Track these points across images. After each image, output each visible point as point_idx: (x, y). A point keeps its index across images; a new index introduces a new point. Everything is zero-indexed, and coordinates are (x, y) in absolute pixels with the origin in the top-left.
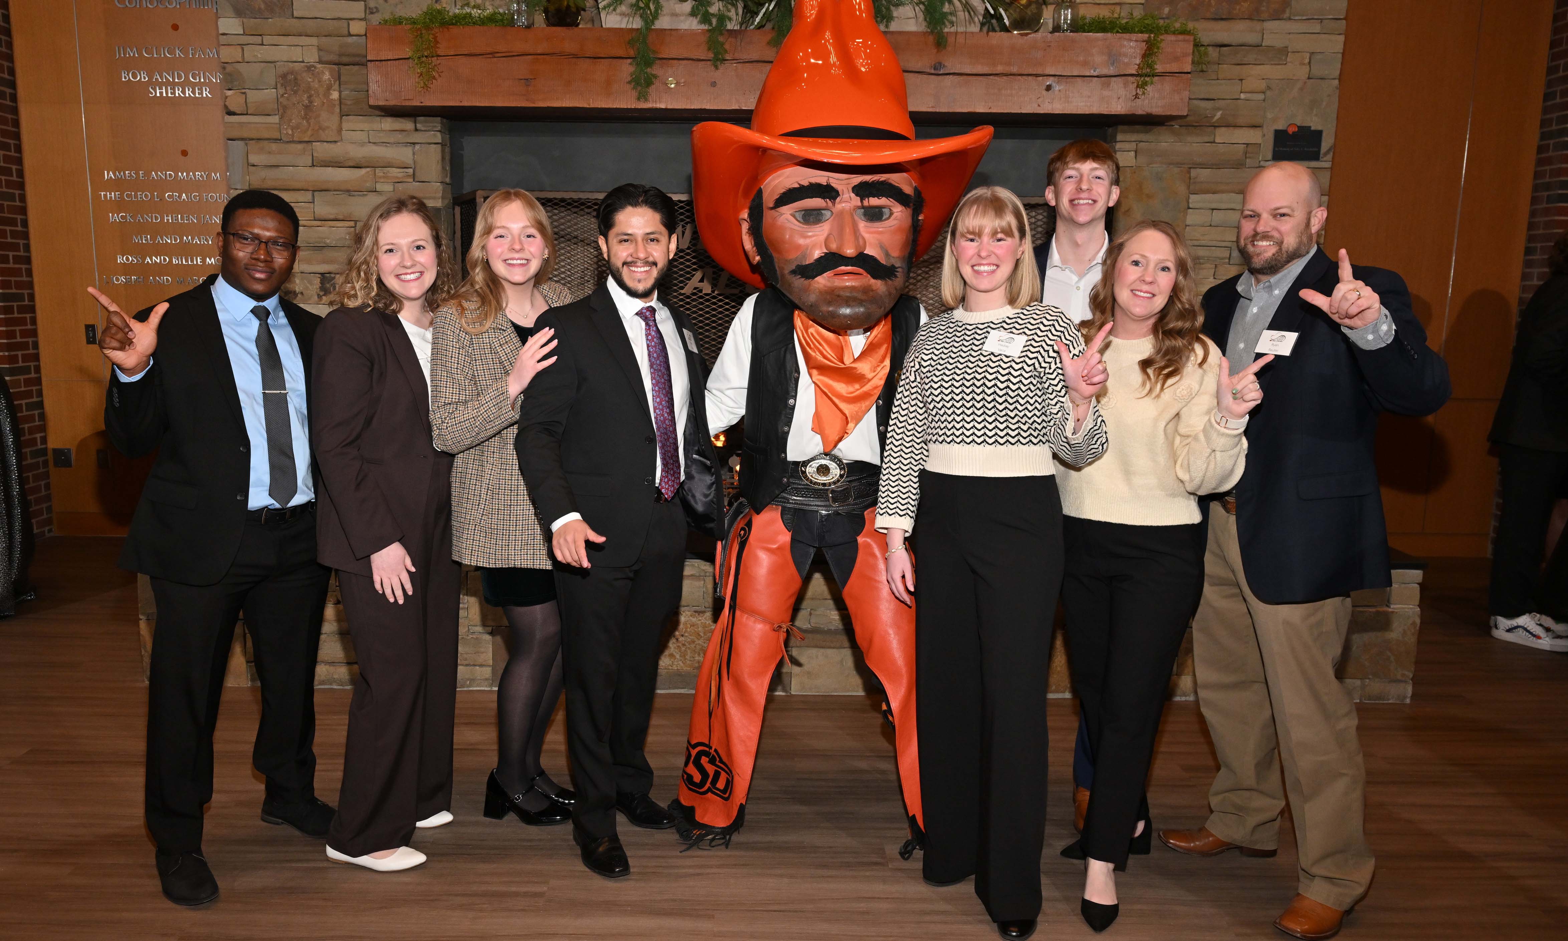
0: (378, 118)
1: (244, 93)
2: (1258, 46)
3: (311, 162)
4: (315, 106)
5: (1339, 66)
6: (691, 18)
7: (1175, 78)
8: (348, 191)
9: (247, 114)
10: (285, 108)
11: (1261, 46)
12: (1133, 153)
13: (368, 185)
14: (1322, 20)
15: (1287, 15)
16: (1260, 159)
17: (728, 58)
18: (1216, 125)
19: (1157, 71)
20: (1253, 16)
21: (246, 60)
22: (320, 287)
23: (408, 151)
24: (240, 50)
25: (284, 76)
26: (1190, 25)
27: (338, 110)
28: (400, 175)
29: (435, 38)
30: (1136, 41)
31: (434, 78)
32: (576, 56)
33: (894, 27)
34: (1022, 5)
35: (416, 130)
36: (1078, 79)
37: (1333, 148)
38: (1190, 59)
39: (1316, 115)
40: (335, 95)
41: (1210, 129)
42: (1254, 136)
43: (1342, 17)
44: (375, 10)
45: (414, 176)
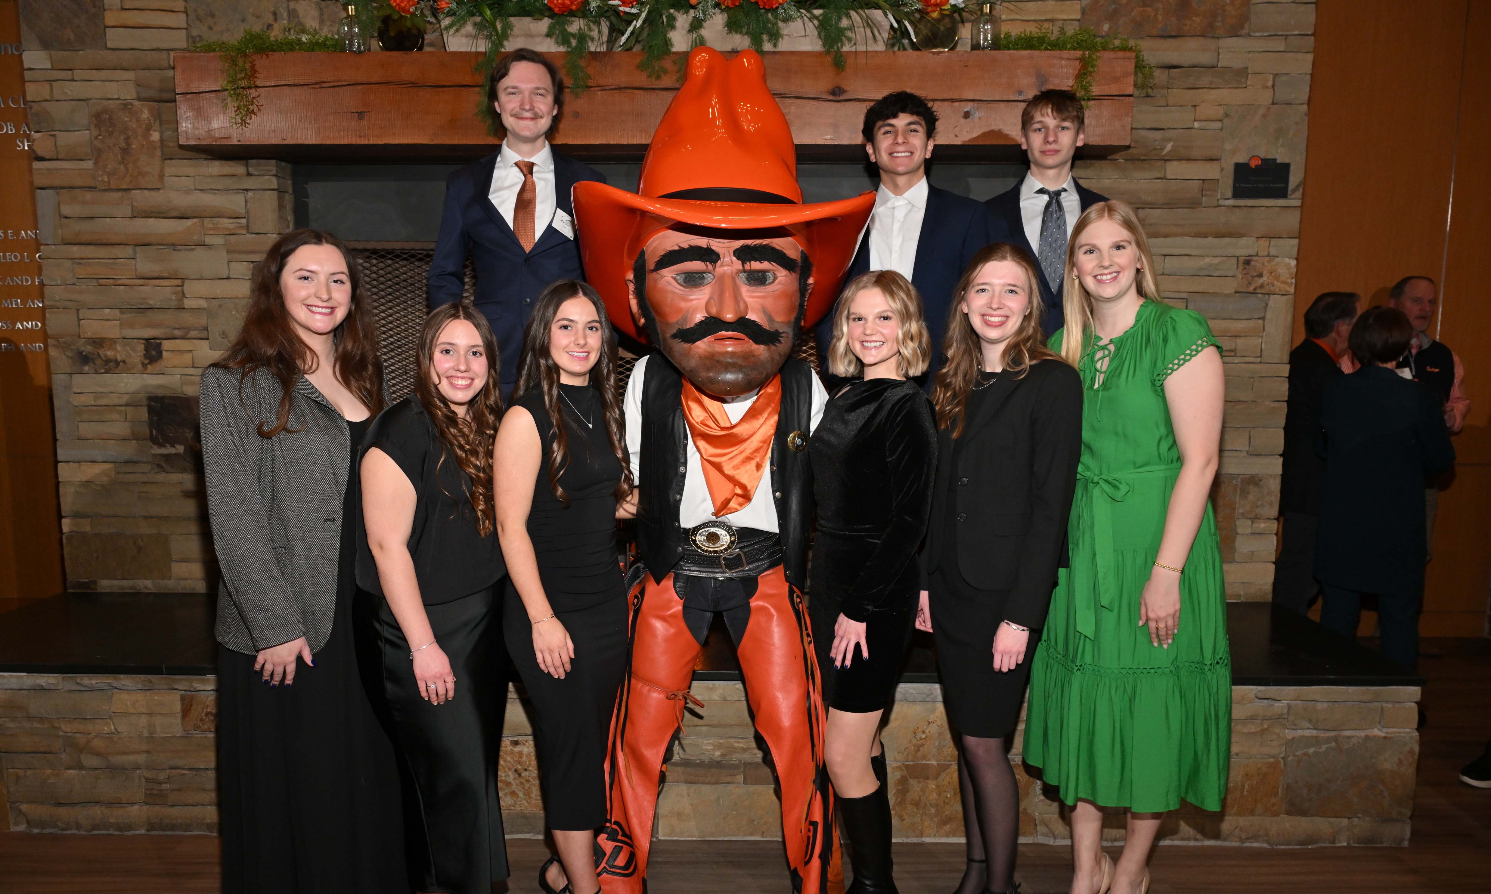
0: (206, 162)
1: (54, 136)
2: (1213, 67)
3: (130, 212)
4: (133, 149)
5: (1308, 89)
6: (549, 39)
7: (1114, 101)
8: (174, 245)
9: (57, 159)
10: (99, 151)
11: (1217, 66)
13: (195, 238)
14: (1286, 36)
15: (1245, 31)
16: (1219, 197)
17: (592, 85)
18: (1167, 158)
19: (1094, 94)
20: (1207, 33)
21: (55, 99)
22: (144, 355)
23: (240, 199)
24: (48, 87)
25: (97, 116)
26: (1132, 43)
27: (160, 154)
28: (231, 226)
29: (253, 67)
30: (1068, 59)
31: (253, 112)
32: (414, 85)
33: (784, 45)
34: (933, 19)
35: (249, 174)
36: (1002, 105)
37: (1304, 183)
38: (1131, 79)
39: (1283, 146)
40: (155, 136)
41: (1159, 163)
42: (1211, 171)
43: (1310, 33)
44: (198, 39)
45: (247, 227)
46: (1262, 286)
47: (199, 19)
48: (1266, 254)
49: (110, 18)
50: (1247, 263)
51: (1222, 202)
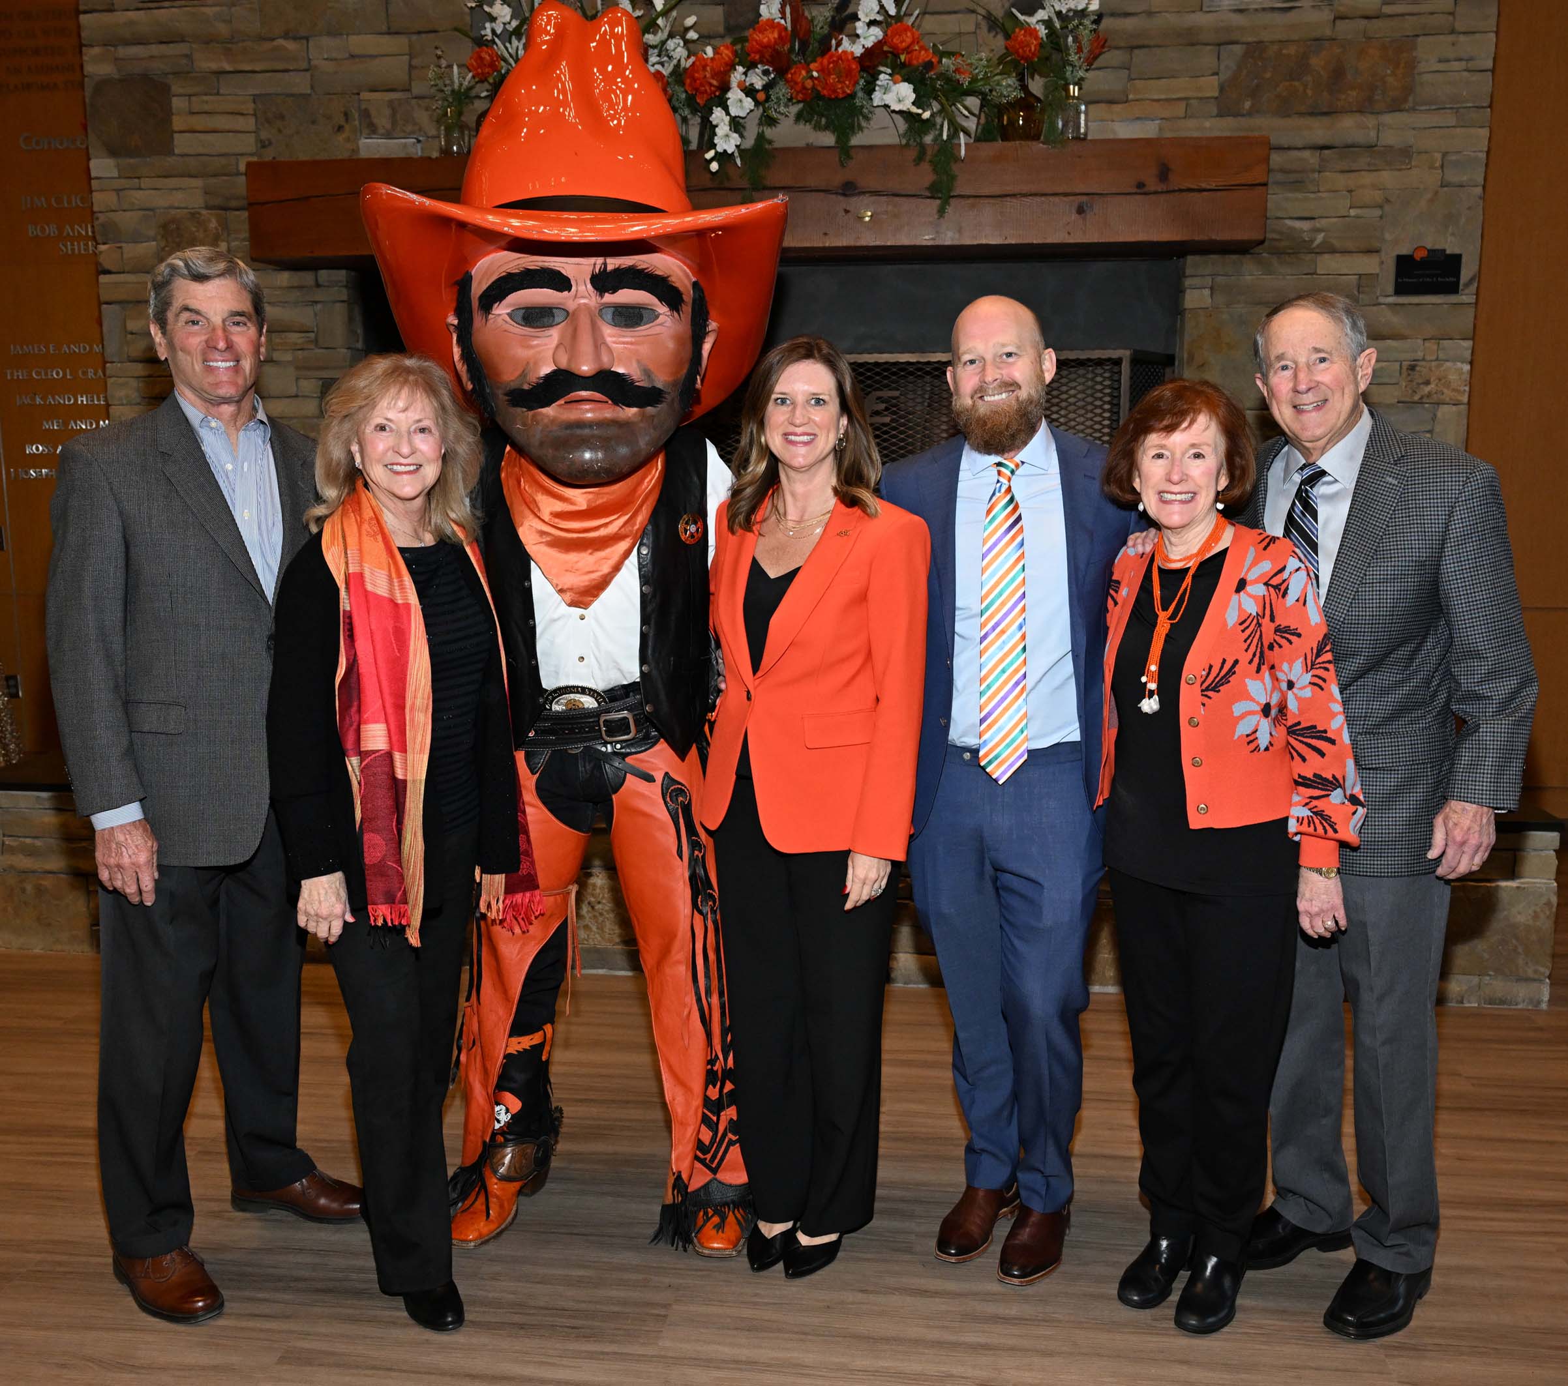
0: (273, 274)
1: (120, 248)
2: (1372, 146)
5: (1482, 169)
9: (123, 273)
11: (1376, 146)
12: (1207, 292)
14: (1458, 109)
15: (1410, 104)
16: (1379, 294)
18: (1318, 251)
20: (1365, 107)
21: (122, 209)
23: (309, 312)
24: (115, 196)
25: (164, 226)
28: (300, 341)
35: (318, 285)
37: (1478, 277)
39: (1453, 234)
41: (1309, 257)
42: (1368, 265)
43: (1485, 105)
44: (267, 143)
45: (316, 341)
46: (1429, 395)
47: (268, 121)
48: (1434, 358)
49: (178, 123)
50: (1412, 368)
51: (1382, 300)
